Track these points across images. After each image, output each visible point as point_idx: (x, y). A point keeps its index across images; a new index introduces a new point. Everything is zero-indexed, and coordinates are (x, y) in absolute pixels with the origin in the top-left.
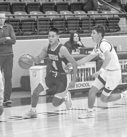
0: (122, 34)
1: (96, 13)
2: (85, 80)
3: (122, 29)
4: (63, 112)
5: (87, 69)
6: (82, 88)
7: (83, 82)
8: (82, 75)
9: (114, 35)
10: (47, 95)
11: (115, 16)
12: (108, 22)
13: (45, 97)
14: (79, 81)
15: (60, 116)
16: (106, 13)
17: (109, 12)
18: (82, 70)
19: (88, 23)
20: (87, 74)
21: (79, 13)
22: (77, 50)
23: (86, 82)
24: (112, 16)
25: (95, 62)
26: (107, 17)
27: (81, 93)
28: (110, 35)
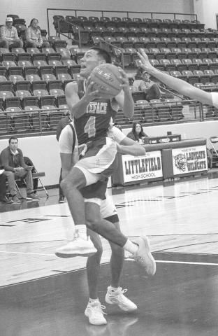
0: (186, 122)
1: (159, 101)
2: (150, 170)
3: (185, 117)
4: (130, 204)
5: (152, 159)
6: (147, 178)
7: (148, 172)
8: (147, 165)
9: (178, 123)
10: (113, 187)
11: (178, 103)
12: (171, 110)
13: (111, 189)
14: (144, 171)
15: (126, 208)
16: (168, 101)
17: (172, 100)
18: (146, 160)
19: (151, 112)
20: (152, 164)
21: (141, 102)
22: (140, 140)
23: (151, 172)
24: (174, 104)
25: (159, 152)
26: (170, 105)
27: (147, 183)
28: (174, 123)
